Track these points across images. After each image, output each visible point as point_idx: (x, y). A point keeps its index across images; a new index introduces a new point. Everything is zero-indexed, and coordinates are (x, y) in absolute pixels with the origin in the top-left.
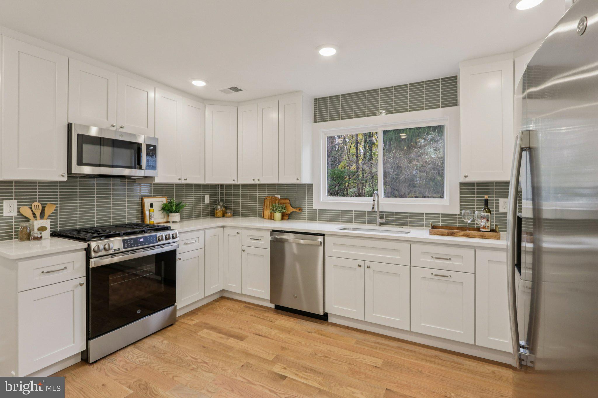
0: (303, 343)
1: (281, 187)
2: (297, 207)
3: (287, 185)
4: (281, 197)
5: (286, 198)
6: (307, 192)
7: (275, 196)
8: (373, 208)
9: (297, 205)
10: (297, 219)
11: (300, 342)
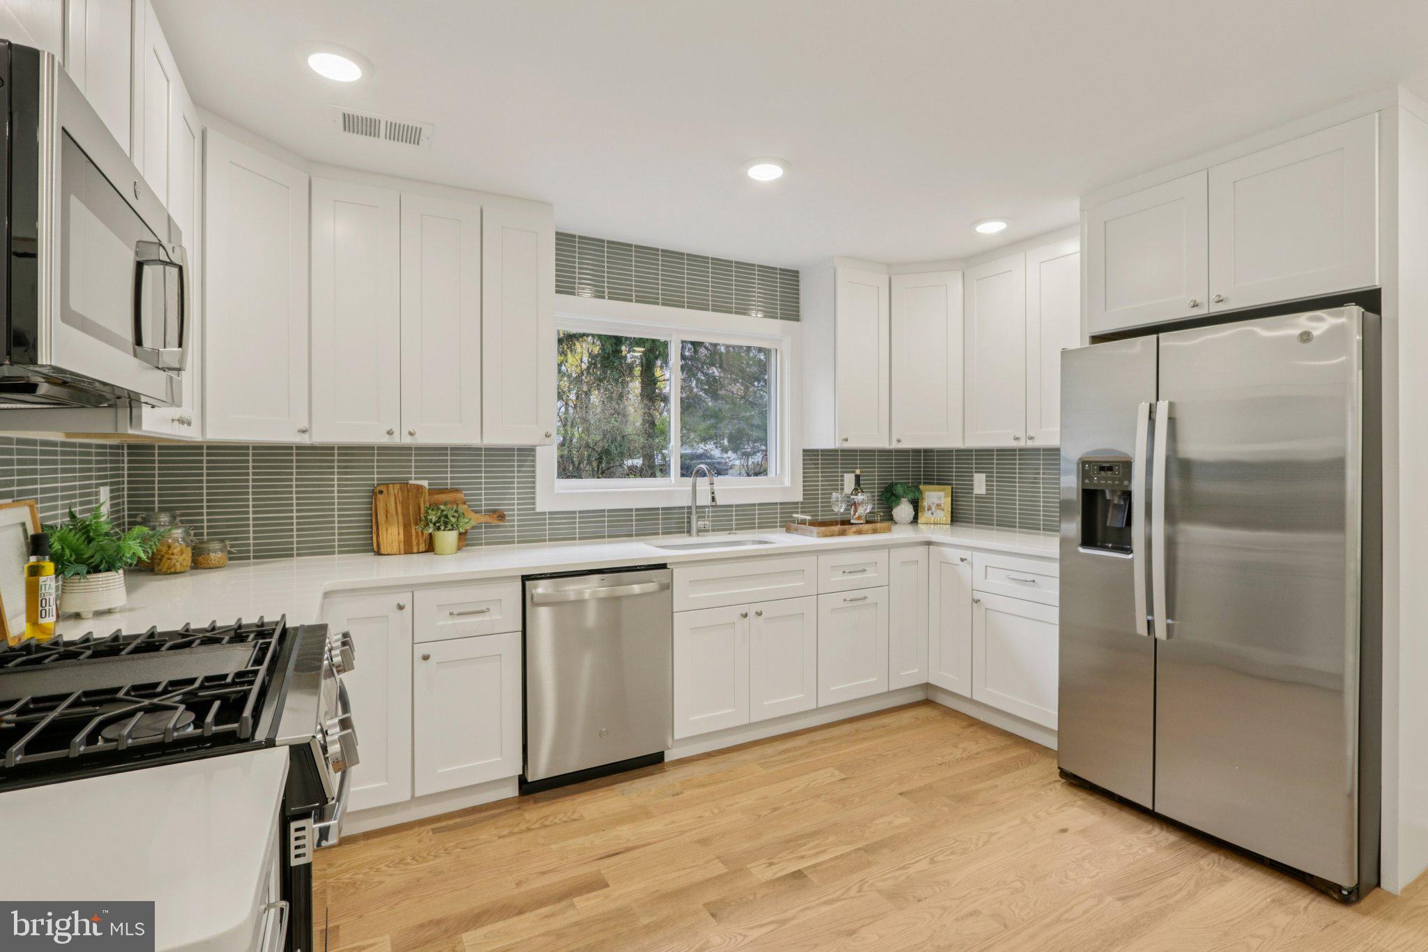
0: (707, 814)
1: (433, 455)
2: (486, 511)
3: (453, 449)
4: (429, 484)
5: (449, 487)
6: (516, 469)
7: (410, 482)
8: (713, 499)
9: (486, 505)
10: (487, 544)
11: (700, 817)
